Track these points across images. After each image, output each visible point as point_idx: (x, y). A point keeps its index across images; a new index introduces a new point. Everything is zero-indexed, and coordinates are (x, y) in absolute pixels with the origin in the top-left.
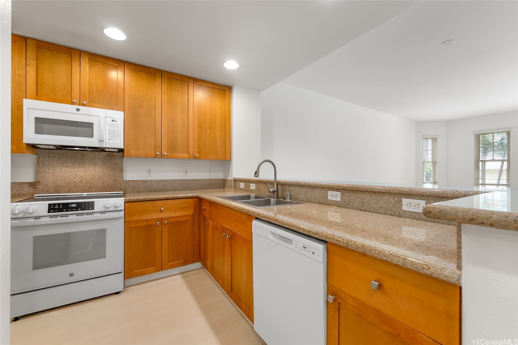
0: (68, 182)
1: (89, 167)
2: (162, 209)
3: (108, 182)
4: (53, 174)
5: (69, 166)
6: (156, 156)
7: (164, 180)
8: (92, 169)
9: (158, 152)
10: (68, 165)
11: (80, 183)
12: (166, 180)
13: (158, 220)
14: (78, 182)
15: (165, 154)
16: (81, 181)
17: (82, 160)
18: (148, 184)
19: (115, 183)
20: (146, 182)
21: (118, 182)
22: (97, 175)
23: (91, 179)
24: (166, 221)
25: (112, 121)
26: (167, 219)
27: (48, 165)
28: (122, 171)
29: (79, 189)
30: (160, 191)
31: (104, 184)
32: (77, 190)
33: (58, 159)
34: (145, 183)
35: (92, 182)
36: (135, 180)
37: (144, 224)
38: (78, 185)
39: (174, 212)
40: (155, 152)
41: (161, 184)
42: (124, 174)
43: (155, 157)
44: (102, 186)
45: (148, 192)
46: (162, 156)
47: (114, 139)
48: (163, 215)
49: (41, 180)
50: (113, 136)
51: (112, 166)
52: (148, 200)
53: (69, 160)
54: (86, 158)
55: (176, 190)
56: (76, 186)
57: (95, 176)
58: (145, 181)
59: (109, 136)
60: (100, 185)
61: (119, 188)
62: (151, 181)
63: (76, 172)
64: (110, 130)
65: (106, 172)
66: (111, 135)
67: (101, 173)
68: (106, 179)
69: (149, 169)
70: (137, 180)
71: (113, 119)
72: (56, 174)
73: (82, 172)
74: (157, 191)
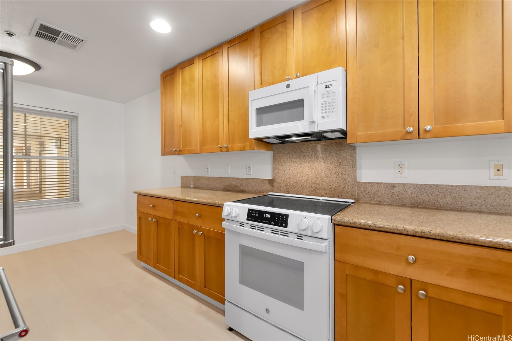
0: (295, 181)
1: (314, 162)
2: (411, 258)
3: (336, 183)
4: (284, 171)
5: (296, 162)
6: (406, 136)
7: (434, 185)
8: (318, 165)
9: (410, 127)
10: (295, 160)
11: (306, 183)
12: (437, 186)
13: (401, 280)
14: (305, 181)
15: (428, 127)
16: (307, 180)
17: (307, 154)
18: (399, 192)
19: (345, 185)
20: (395, 187)
21: (349, 184)
22: (323, 173)
23: (317, 178)
24: (423, 292)
25: (326, 88)
26: (425, 286)
27: (281, 161)
28: (354, 166)
29: (305, 190)
30: (422, 208)
31: (331, 186)
32: (303, 191)
33: (288, 154)
34: (392, 189)
35: (318, 181)
36: (374, 183)
37: (369, 276)
38: (304, 184)
39: (447, 275)
40: (404, 127)
41: (425, 194)
42: (358, 171)
43: (403, 139)
44: (329, 188)
45: (398, 205)
46: (419, 134)
47: (328, 116)
48: (413, 273)
49: (276, 178)
50: (327, 111)
51: (340, 161)
52: (377, 229)
53: (296, 154)
54: (312, 150)
55: (466, 211)
56: (302, 186)
57: (321, 174)
58: (393, 186)
59: (322, 113)
60: (326, 186)
61: (350, 193)
62: (404, 185)
63: (303, 169)
64: (323, 102)
65: (333, 169)
66: (324, 111)
67: (327, 170)
68: (334, 179)
69: (400, 164)
70: (377, 183)
71: (327, 84)
72: (287, 171)
73: (308, 168)
74: (418, 207)
